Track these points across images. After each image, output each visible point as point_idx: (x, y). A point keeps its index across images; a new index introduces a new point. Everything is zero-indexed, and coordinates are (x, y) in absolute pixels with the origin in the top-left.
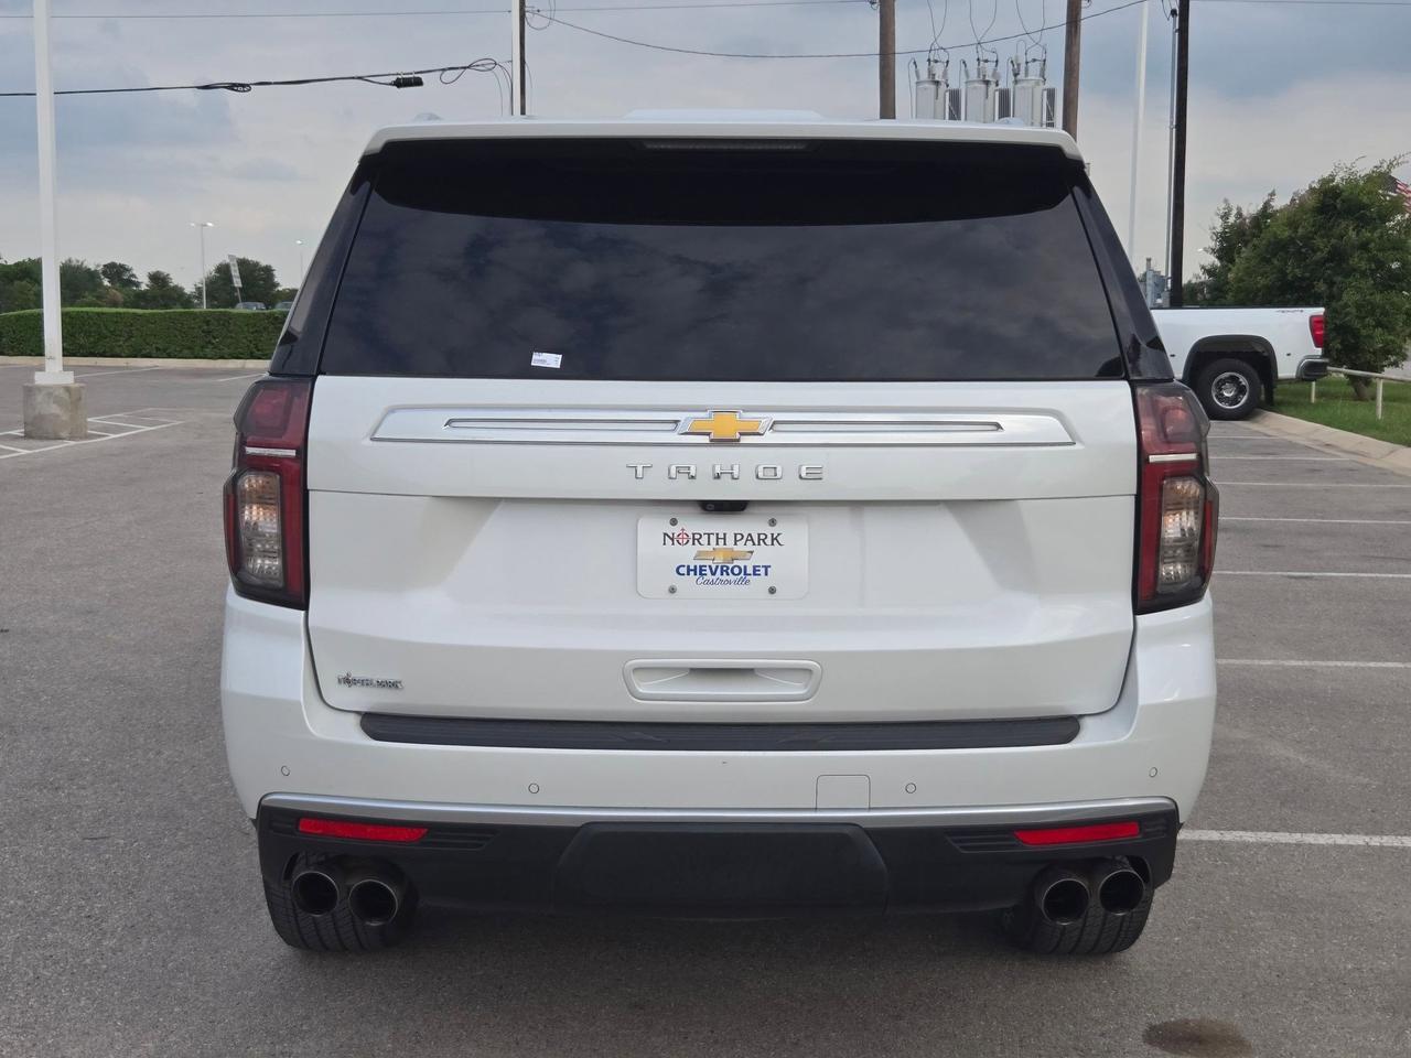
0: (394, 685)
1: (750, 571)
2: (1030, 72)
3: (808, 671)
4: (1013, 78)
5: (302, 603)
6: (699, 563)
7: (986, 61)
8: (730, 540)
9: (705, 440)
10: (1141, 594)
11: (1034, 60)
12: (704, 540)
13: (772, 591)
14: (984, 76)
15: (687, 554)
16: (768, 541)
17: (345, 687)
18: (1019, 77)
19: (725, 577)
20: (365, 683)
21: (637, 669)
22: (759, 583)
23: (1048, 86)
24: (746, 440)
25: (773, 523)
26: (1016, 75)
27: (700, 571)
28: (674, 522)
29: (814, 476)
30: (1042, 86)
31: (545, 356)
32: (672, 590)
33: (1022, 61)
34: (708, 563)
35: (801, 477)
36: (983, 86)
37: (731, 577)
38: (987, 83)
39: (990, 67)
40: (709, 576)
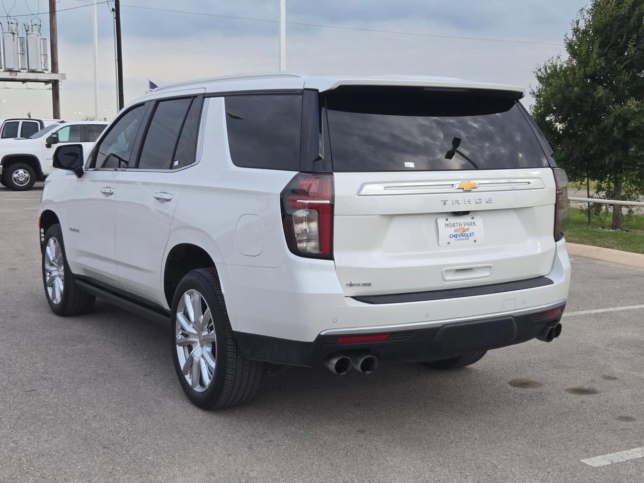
0: (369, 284)
1: (469, 235)
2: (34, 29)
3: (490, 267)
4: (26, 33)
5: (331, 258)
6: (456, 233)
7: (12, 23)
8: (463, 225)
9: (462, 190)
10: (556, 235)
11: (36, 25)
12: (456, 225)
13: (475, 241)
14: (12, 30)
15: (452, 231)
16: (472, 224)
17: (349, 288)
18: (28, 32)
19: (462, 238)
20: (358, 285)
21: (446, 271)
22: (471, 239)
23: (42, 37)
24: (473, 190)
25: (473, 218)
26: (27, 31)
27: (455, 236)
28: (447, 220)
29: (489, 201)
30: (40, 37)
31: (408, 163)
32: (449, 243)
33: (30, 24)
34: (458, 233)
35: (487, 202)
36: (12, 35)
37: (464, 238)
38: (13, 34)
39: (14, 26)
40: (458, 238)
